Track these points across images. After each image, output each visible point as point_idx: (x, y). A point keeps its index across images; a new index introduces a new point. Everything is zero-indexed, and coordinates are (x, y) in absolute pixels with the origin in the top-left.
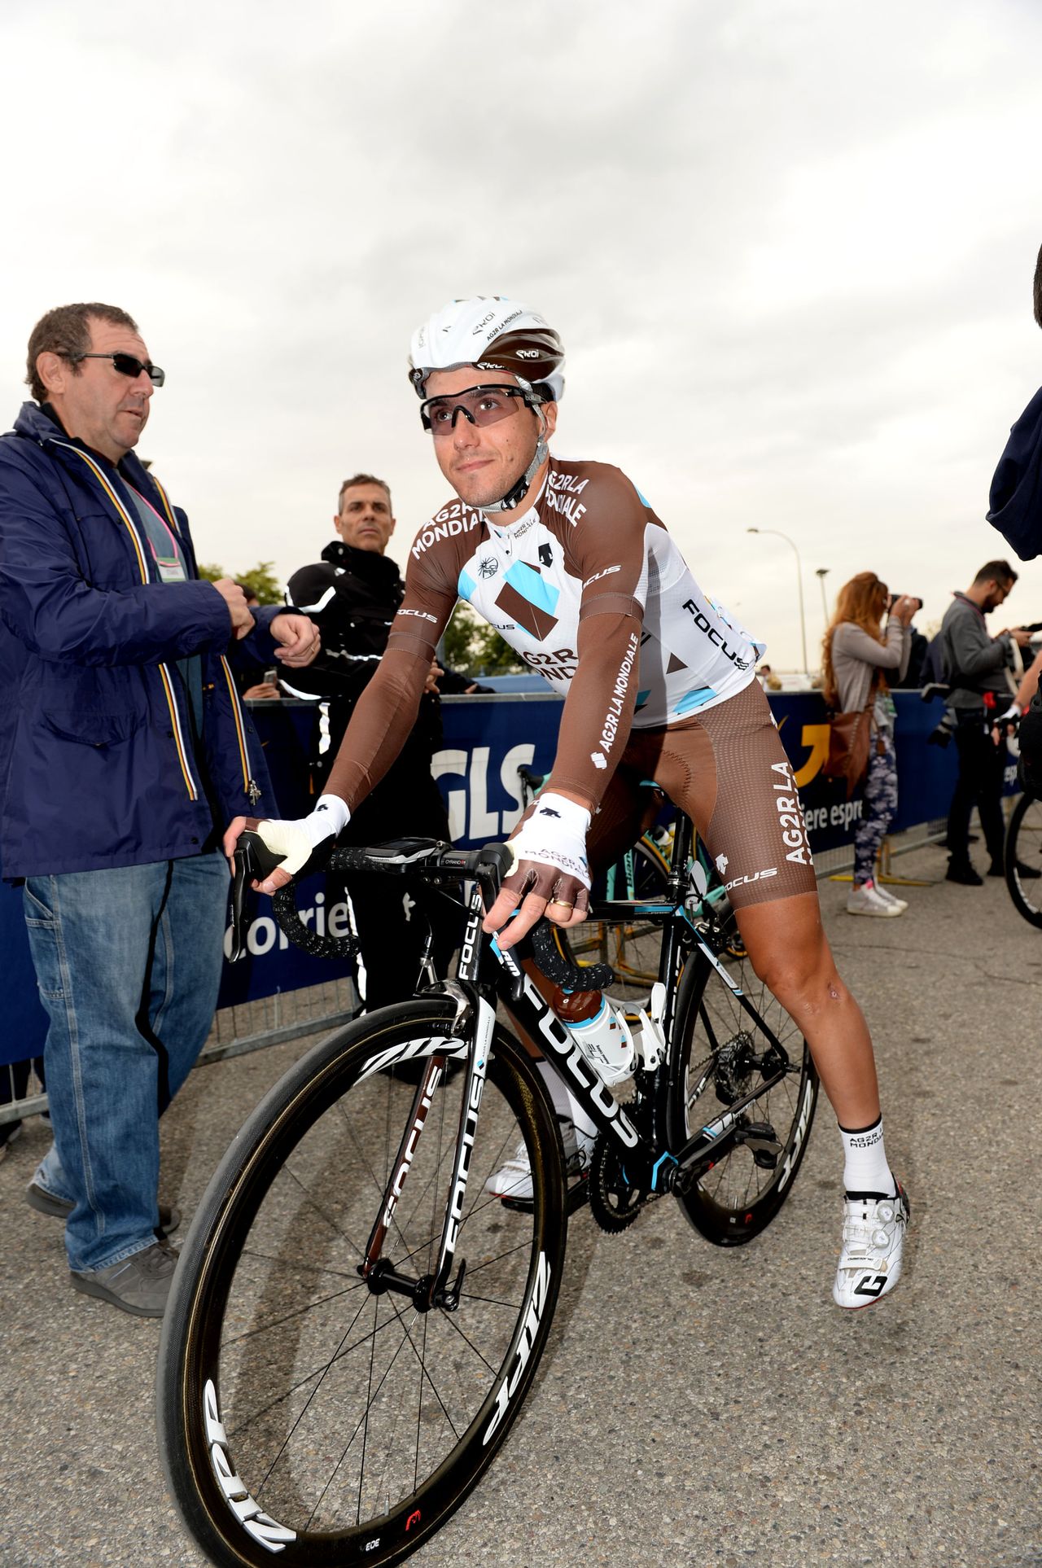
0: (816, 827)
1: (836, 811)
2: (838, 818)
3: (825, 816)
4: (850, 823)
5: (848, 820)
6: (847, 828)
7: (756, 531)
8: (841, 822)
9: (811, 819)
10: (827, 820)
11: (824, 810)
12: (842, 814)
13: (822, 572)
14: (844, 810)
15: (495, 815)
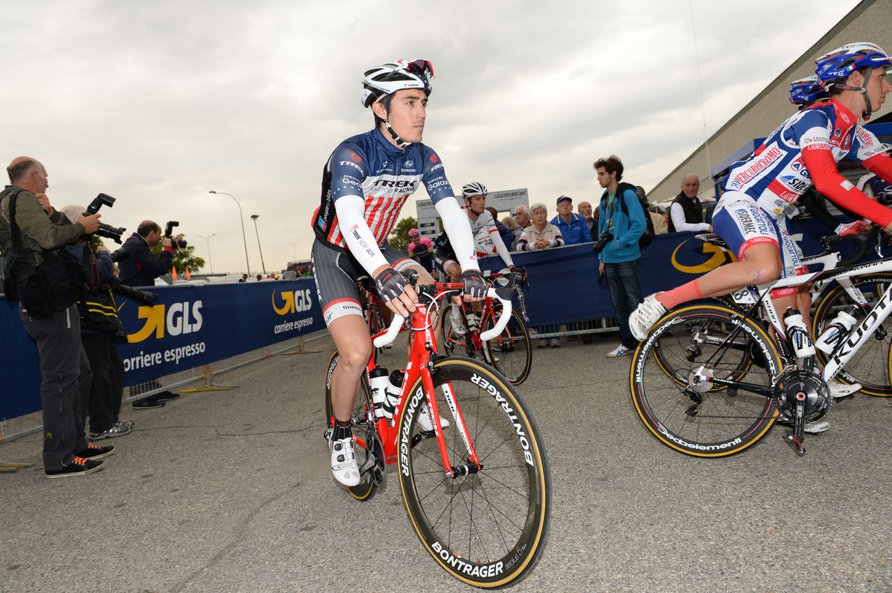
0: (153, 364)
1: (167, 354)
2: (171, 357)
3: (160, 357)
4: (179, 360)
5: (178, 358)
6: (177, 363)
7: (215, 193)
8: (173, 359)
9: (149, 360)
10: (163, 359)
11: (159, 353)
12: (173, 355)
13: (254, 217)
14: (174, 353)
15: (190, 325)
